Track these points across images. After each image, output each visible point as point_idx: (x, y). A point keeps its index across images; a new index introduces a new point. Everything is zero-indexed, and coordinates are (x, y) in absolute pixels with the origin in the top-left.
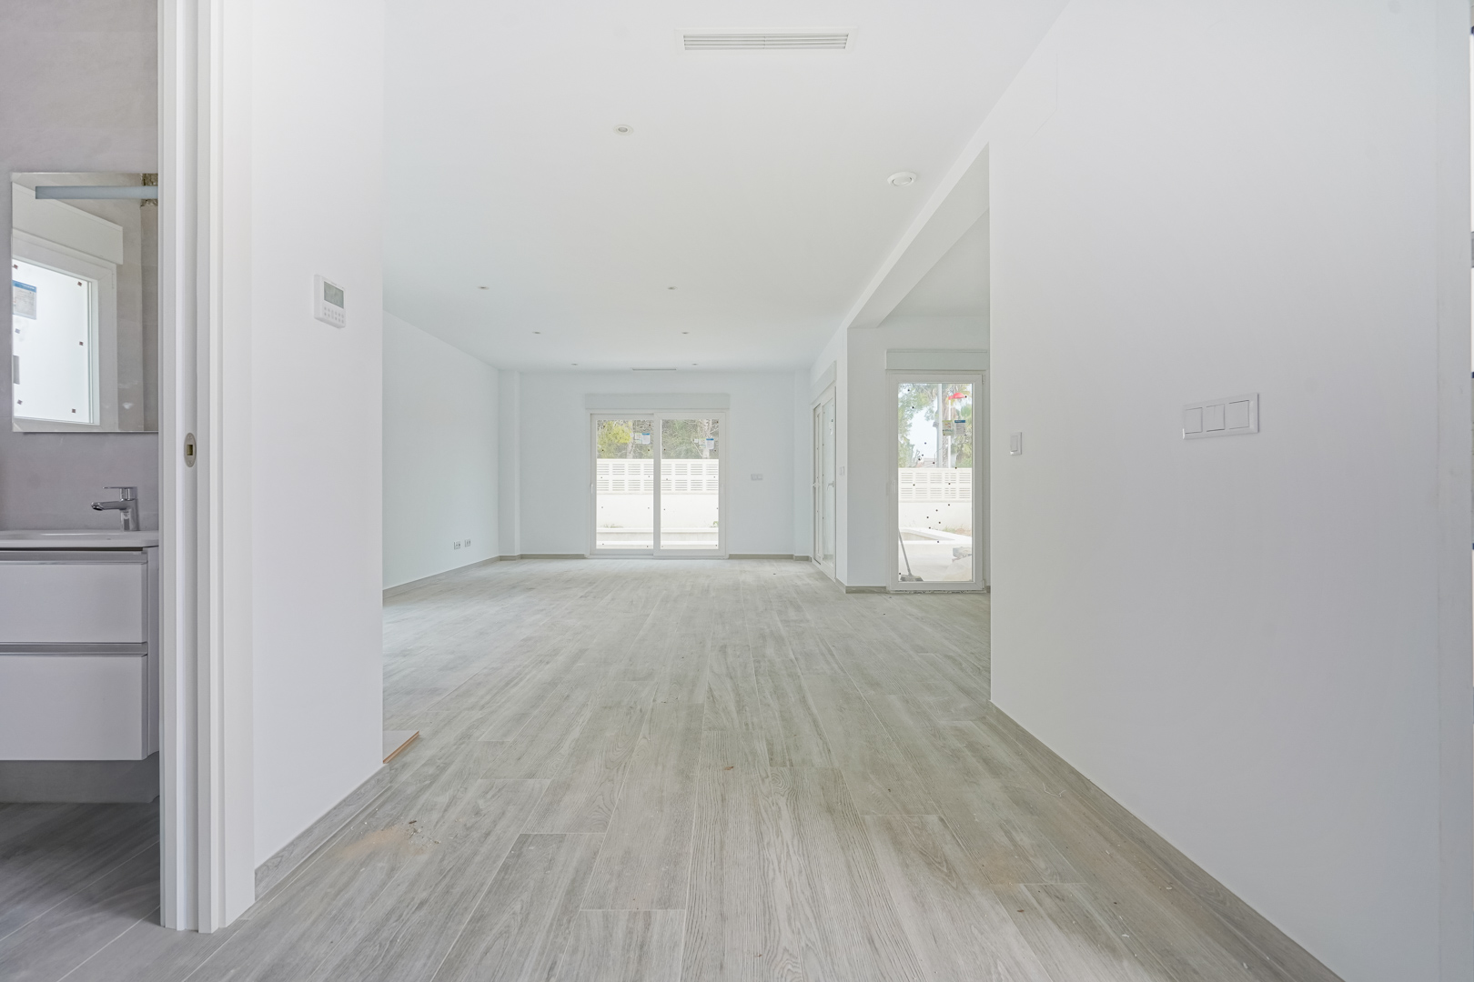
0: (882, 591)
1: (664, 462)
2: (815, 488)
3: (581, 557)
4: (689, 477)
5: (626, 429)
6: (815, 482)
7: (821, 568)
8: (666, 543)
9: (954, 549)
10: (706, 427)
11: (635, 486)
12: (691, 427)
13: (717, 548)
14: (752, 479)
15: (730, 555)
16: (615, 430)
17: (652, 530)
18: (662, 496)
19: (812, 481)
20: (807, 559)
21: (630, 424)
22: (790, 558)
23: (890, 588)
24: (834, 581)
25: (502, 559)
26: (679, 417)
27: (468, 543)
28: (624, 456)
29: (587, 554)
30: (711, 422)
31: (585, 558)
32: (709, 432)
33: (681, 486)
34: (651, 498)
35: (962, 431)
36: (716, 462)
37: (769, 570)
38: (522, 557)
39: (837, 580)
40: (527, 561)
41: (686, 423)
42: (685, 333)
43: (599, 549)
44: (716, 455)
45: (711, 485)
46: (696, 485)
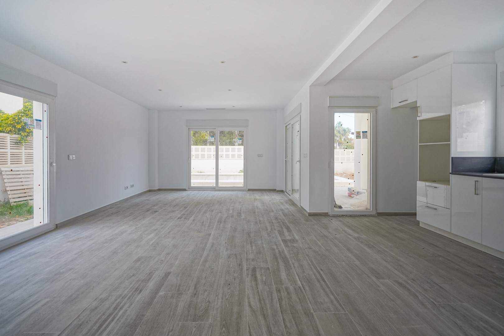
0: (326, 215)
1: (220, 147)
2: (286, 161)
3: (185, 190)
4: (230, 153)
5: (207, 134)
6: (286, 158)
7: (290, 197)
8: (220, 185)
9: (348, 188)
10: (237, 134)
11: (209, 156)
12: (231, 133)
13: (243, 186)
14: (258, 156)
15: (248, 189)
16: (202, 135)
17: (215, 174)
18: (219, 161)
19: (285, 157)
20: (282, 191)
21: (208, 132)
22: (274, 190)
23: (330, 214)
24: (300, 207)
25: (150, 191)
26: (227, 130)
27: (132, 186)
28: (206, 145)
29: (187, 189)
30: (238, 132)
31: (186, 190)
32: (238, 135)
33: (227, 156)
34: (215, 161)
35: (365, 137)
36: (242, 147)
37: (267, 198)
38: (159, 190)
39: (301, 206)
40: (161, 192)
41: (229, 132)
42: (230, 90)
43: (192, 185)
44: (242, 144)
45: (239, 156)
46: (233, 156)
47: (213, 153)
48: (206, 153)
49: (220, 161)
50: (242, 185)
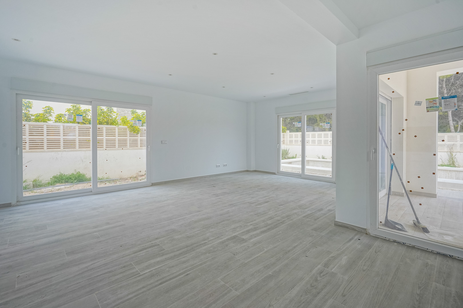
0: (362, 231)
1: (307, 133)
3: (274, 174)
4: (317, 139)
8: (307, 173)
13: (331, 177)
25: (247, 171)
27: (225, 165)
29: (276, 173)
31: (276, 174)
36: (331, 133)
38: (255, 171)
42: (272, 74)
43: (281, 170)
44: (330, 129)
45: (326, 142)
46: (320, 142)
47: (300, 139)
48: (294, 139)
49: (307, 147)
50: (329, 175)
